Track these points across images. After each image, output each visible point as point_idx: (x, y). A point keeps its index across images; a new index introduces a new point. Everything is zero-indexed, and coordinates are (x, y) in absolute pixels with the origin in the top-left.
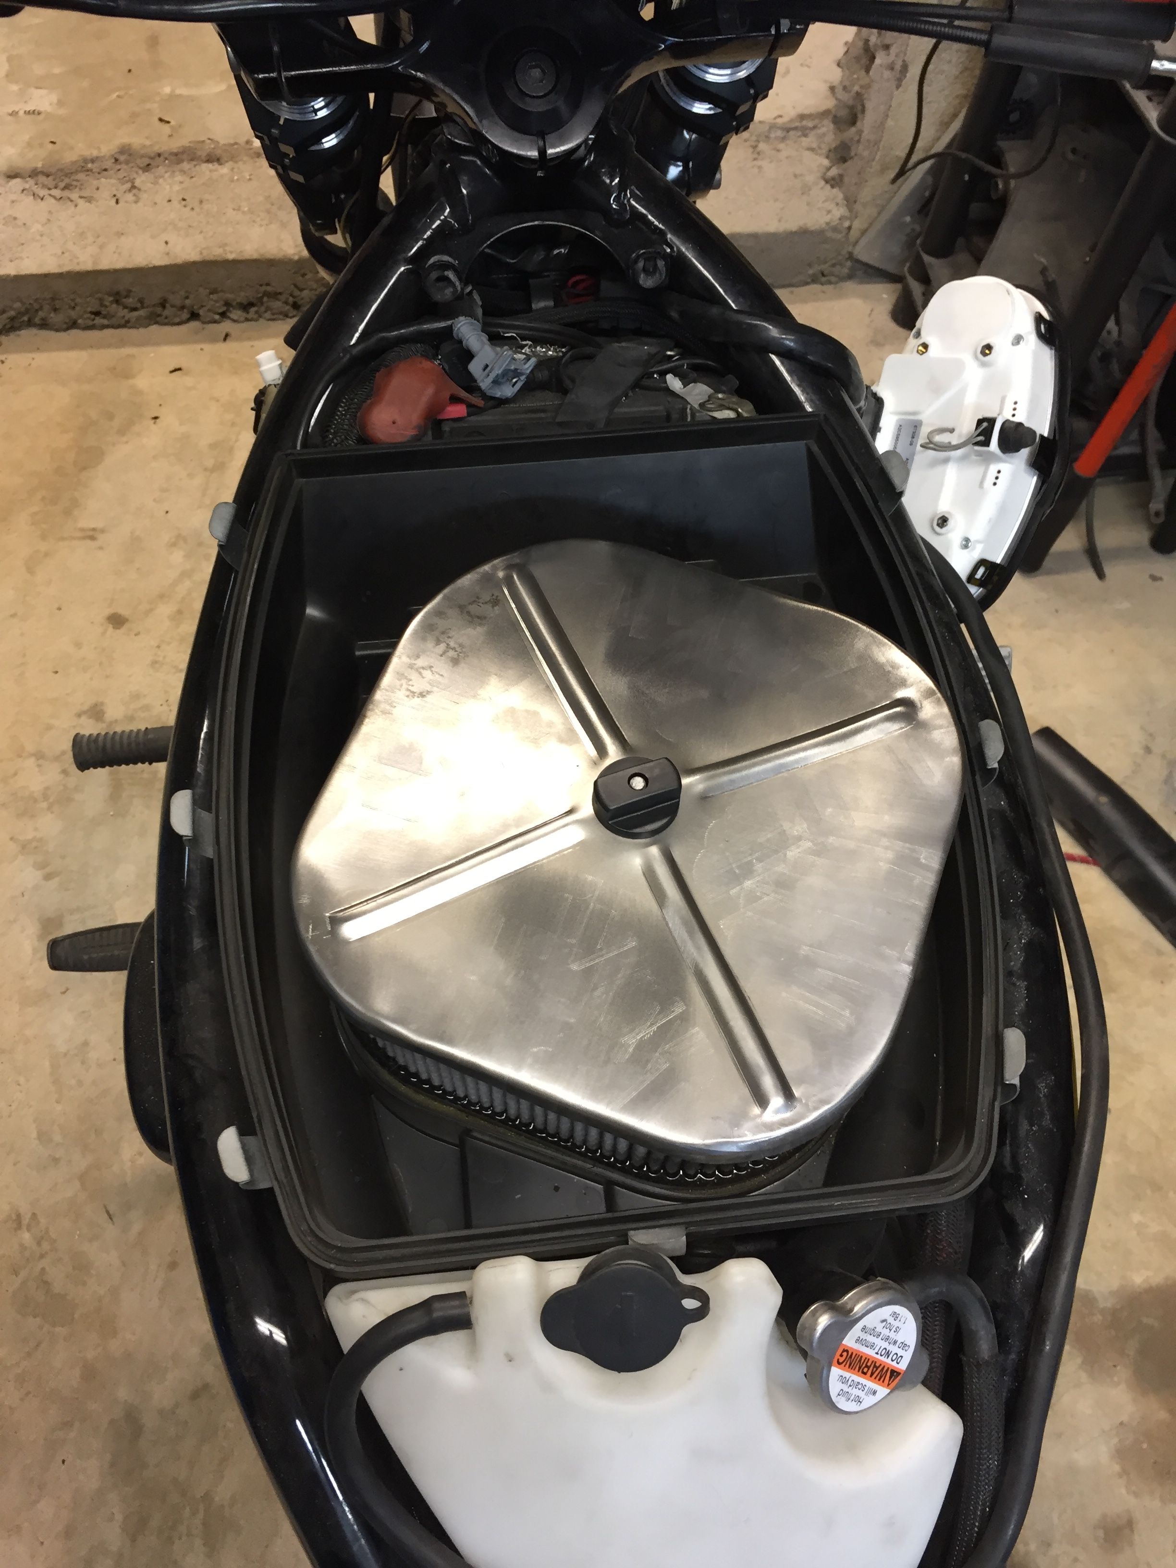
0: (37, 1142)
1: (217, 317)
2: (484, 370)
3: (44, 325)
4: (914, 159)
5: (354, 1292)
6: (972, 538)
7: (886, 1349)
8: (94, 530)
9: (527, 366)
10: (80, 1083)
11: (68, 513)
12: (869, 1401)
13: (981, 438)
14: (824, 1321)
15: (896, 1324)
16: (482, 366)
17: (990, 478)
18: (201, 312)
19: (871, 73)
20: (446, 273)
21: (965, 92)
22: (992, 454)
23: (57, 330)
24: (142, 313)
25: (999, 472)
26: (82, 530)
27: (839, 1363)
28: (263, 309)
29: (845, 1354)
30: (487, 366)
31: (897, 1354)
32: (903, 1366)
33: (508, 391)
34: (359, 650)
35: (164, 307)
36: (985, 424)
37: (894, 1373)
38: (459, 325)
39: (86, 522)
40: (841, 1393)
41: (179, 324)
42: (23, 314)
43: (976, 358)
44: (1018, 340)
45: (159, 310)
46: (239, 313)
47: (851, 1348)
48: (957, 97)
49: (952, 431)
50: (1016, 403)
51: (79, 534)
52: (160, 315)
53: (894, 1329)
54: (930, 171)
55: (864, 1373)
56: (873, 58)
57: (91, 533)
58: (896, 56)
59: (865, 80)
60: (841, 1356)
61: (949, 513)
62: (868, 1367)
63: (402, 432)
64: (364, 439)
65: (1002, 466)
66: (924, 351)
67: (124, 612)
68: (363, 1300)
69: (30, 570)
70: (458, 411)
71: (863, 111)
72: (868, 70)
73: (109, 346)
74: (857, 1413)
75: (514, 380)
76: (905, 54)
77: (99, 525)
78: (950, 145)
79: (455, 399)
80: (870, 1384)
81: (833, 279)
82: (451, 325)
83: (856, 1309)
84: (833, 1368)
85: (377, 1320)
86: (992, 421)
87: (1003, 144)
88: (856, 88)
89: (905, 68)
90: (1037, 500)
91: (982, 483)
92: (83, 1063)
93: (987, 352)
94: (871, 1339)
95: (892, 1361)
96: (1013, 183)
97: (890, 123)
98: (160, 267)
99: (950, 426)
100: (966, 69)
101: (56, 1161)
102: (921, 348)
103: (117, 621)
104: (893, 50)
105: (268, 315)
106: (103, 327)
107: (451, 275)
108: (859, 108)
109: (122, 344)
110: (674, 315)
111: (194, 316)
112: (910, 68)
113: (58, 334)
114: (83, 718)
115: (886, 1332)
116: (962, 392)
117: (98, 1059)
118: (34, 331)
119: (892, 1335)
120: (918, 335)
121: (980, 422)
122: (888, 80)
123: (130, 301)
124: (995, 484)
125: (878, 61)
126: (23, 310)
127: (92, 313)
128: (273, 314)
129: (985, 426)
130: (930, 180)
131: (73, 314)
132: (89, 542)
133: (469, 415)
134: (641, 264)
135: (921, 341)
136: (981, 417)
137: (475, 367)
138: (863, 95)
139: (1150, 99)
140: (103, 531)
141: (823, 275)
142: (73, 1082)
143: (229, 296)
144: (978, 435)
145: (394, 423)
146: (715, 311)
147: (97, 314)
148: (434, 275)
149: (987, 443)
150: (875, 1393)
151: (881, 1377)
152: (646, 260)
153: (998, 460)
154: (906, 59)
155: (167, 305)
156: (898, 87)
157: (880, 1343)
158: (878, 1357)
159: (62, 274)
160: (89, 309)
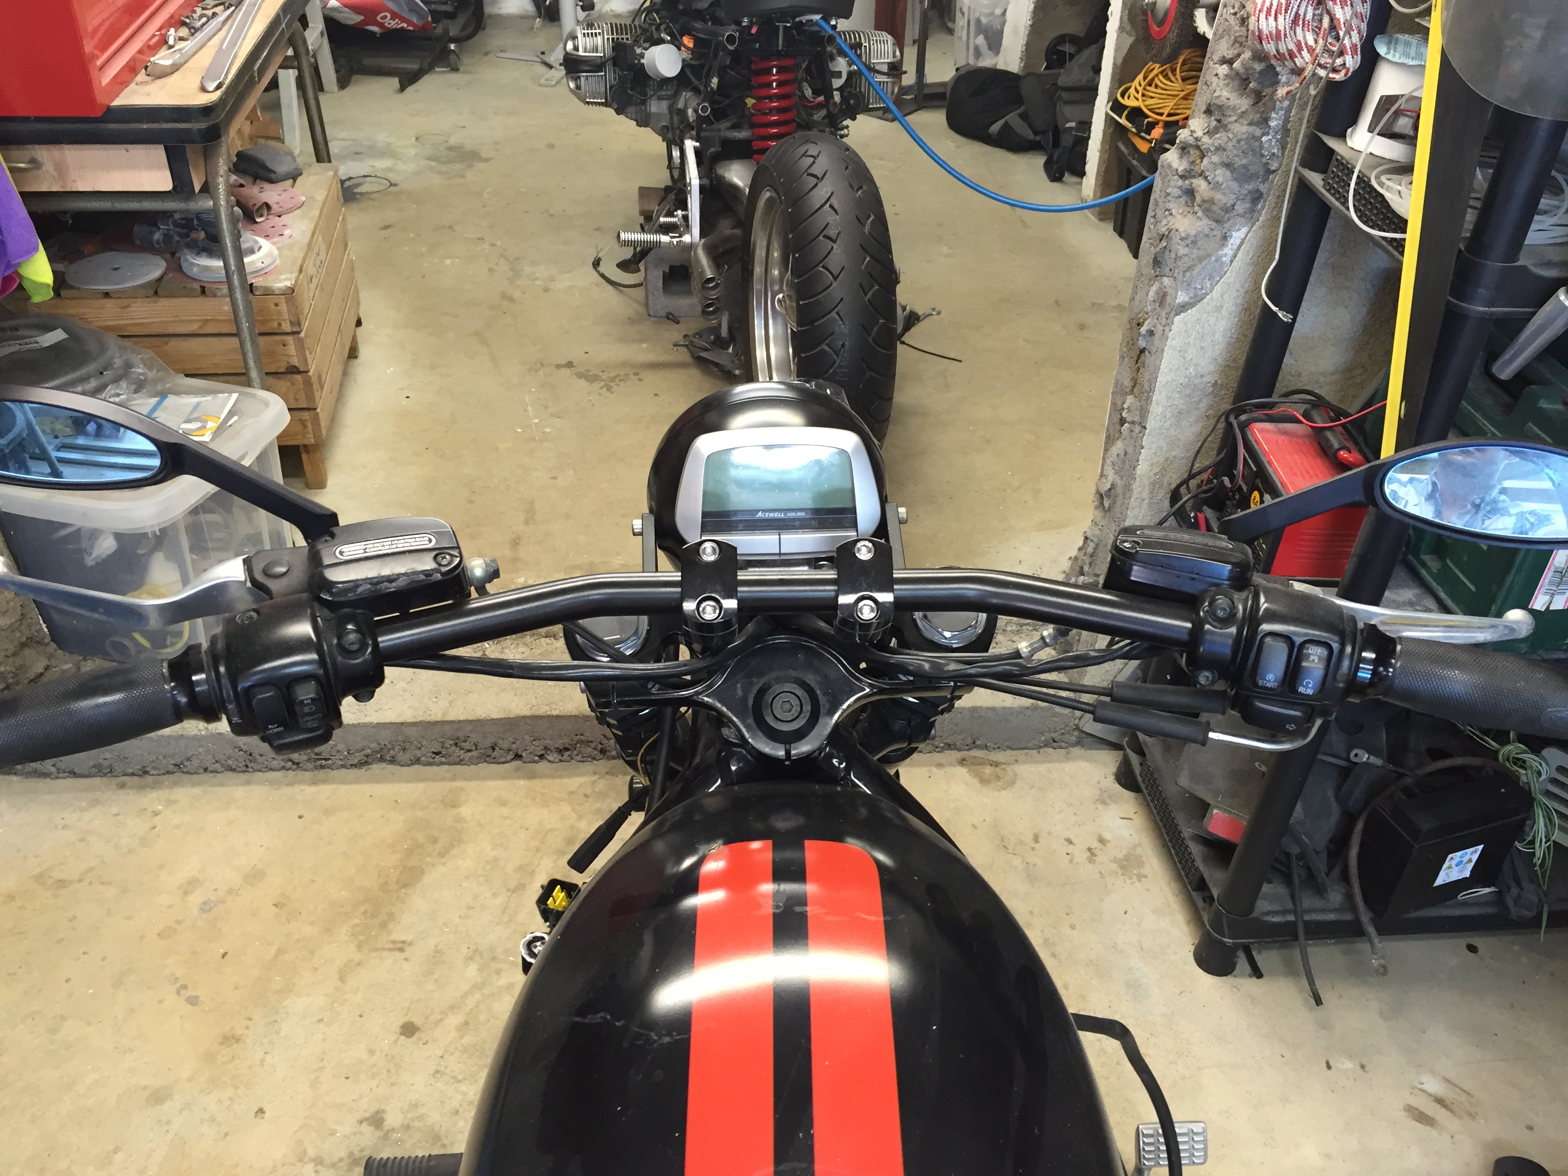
1: (537, 758)
3: (393, 761)
8: (404, 942)
11: (384, 925)
18: (524, 754)
23: (402, 766)
24: (474, 753)
26: (394, 942)
28: (575, 753)
35: (494, 749)
39: (398, 935)
41: (503, 763)
42: (377, 752)
45: (490, 752)
46: (556, 755)
51: (390, 946)
52: (490, 756)
57: (400, 945)
67: (418, 1021)
69: (342, 979)
73: (443, 779)
77: (409, 938)
81: (1063, 744)
98: (497, 719)
103: (409, 1030)
105: (579, 758)
106: (442, 763)
109: (454, 778)
111: (518, 757)
113: (403, 768)
114: (364, 1124)
118: (384, 765)
123: (467, 745)
126: (378, 749)
127: (434, 753)
128: (583, 757)
131: (418, 753)
132: (398, 954)
140: (410, 944)
141: (1054, 741)
143: (548, 742)
147: (437, 754)
155: (497, 749)
159: (416, 722)
160: (432, 750)
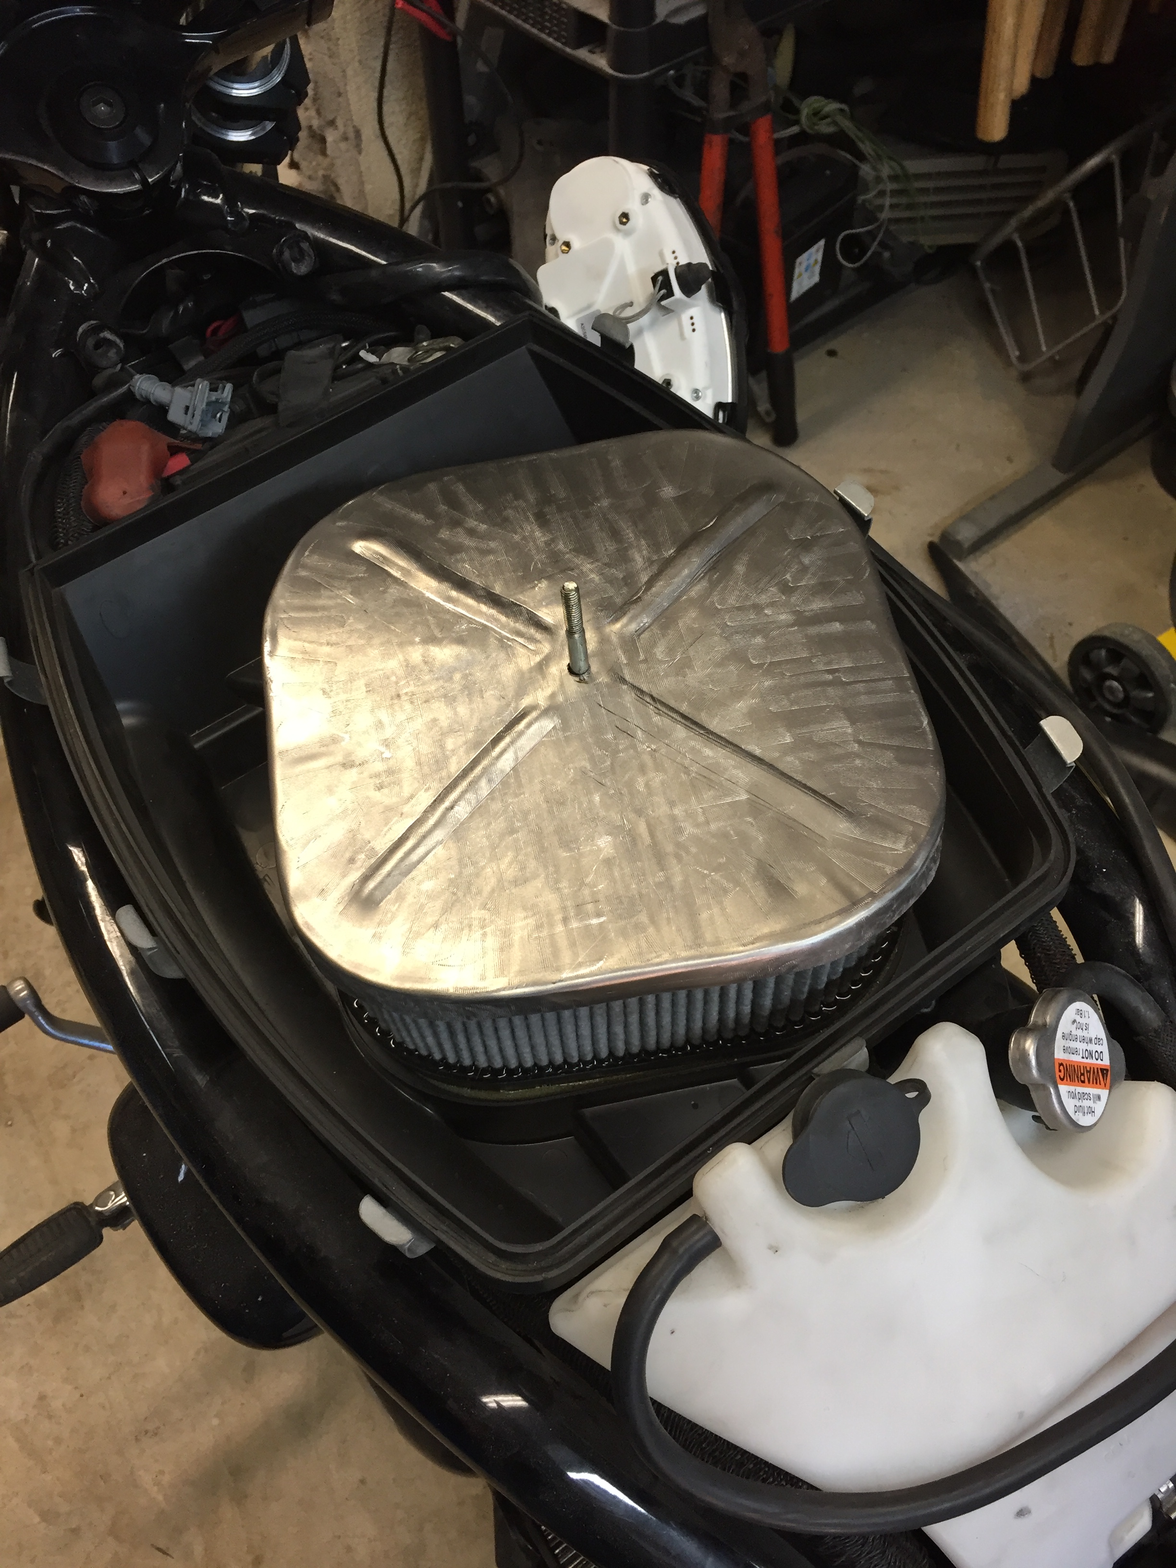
0: (44, 1524)
2: (186, 413)
4: (408, 206)
5: (577, 1296)
6: (699, 387)
7: (1086, 1050)
9: (225, 394)
10: (58, 1440)
12: (1099, 1107)
13: (663, 291)
14: (1030, 1046)
15: (1083, 1021)
16: (183, 411)
17: (687, 328)
19: (329, 152)
20: (102, 335)
21: (419, 135)
22: (678, 301)
25: (692, 318)
27: (1062, 1080)
29: (1062, 1068)
30: (187, 408)
31: (1097, 1051)
32: (1106, 1062)
33: (217, 428)
34: (197, 742)
36: (660, 278)
37: (1104, 1071)
38: (138, 384)
40: (1078, 1109)
43: (618, 230)
44: (646, 198)
47: (1064, 1060)
48: (414, 141)
49: (631, 304)
50: (674, 252)
53: (1084, 1028)
54: (424, 215)
55: (1083, 1082)
56: (323, 140)
58: (345, 126)
59: (326, 162)
60: (1060, 1071)
61: (667, 374)
62: (1083, 1074)
63: (137, 499)
64: (101, 522)
65: (693, 311)
66: (567, 249)
68: (592, 1293)
70: (180, 462)
71: (338, 189)
72: (324, 153)
74: (1095, 1124)
75: (218, 415)
76: (352, 120)
78: (431, 181)
79: (174, 451)
80: (1093, 1091)
82: (129, 389)
83: (1048, 1020)
84: (1059, 1086)
85: (622, 1300)
86: (664, 273)
87: (475, 164)
88: (321, 173)
89: (358, 133)
90: (734, 331)
91: (682, 335)
92: (50, 1417)
93: (624, 220)
94: (1073, 1045)
95: (1097, 1060)
96: (502, 191)
97: (368, 187)
99: (628, 301)
100: (410, 114)
101: (75, 1531)
102: (564, 248)
104: (339, 123)
107: (107, 335)
108: (333, 188)
110: (335, 297)
112: (362, 131)
115: (1079, 1033)
116: (622, 266)
117: (63, 1405)
119: (1085, 1033)
120: (554, 239)
121: (654, 279)
122: (348, 151)
124: (694, 330)
125: (330, 139)
129: (661, 280)
130: (426, 223)
133: (193, 462)
134: (287, 254)
135: (561, 242)
136: (653, 275)
137: (175, 415)
138: (330, 175)
139: (592, 52)
142: (50, 1443)
144: (660, 290)
145: (125, 493)
146: (374, 273)
148: (91, 342)
149: (670, 294)
150: (1099, 1098)
151: (1096, 1080)
152: (290, 248)
153: (688, 306)
154: (355, 124)
156: (360, 152)
157: (1082, 1046)
158: (1085, 1060)
